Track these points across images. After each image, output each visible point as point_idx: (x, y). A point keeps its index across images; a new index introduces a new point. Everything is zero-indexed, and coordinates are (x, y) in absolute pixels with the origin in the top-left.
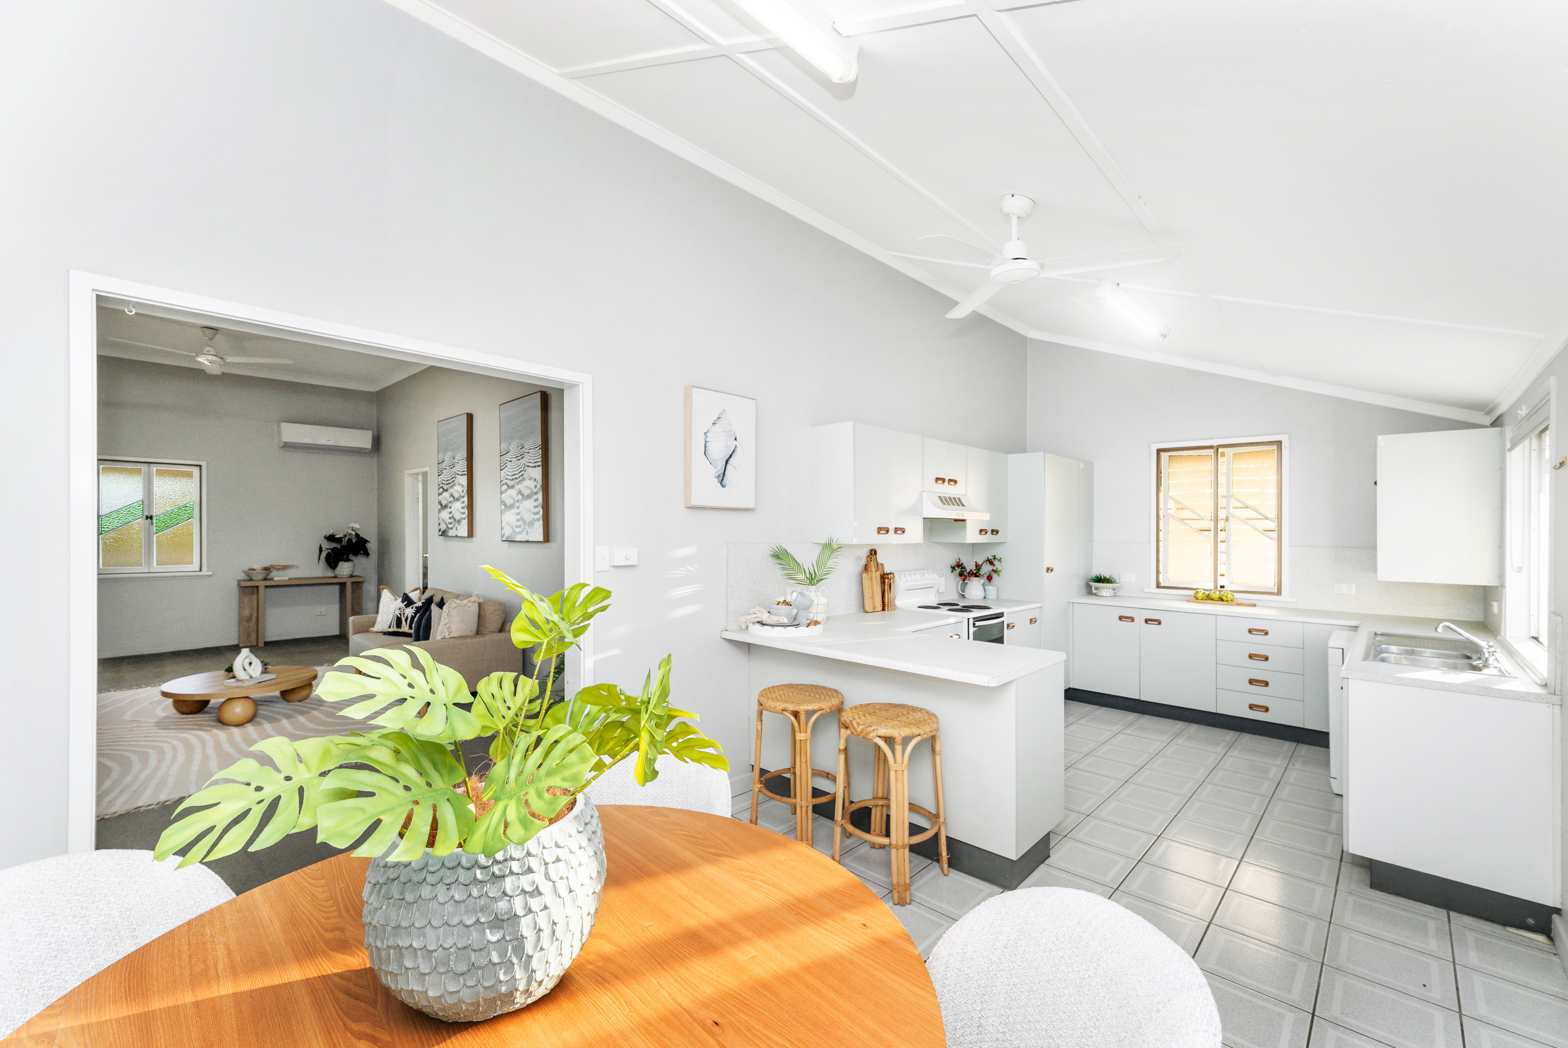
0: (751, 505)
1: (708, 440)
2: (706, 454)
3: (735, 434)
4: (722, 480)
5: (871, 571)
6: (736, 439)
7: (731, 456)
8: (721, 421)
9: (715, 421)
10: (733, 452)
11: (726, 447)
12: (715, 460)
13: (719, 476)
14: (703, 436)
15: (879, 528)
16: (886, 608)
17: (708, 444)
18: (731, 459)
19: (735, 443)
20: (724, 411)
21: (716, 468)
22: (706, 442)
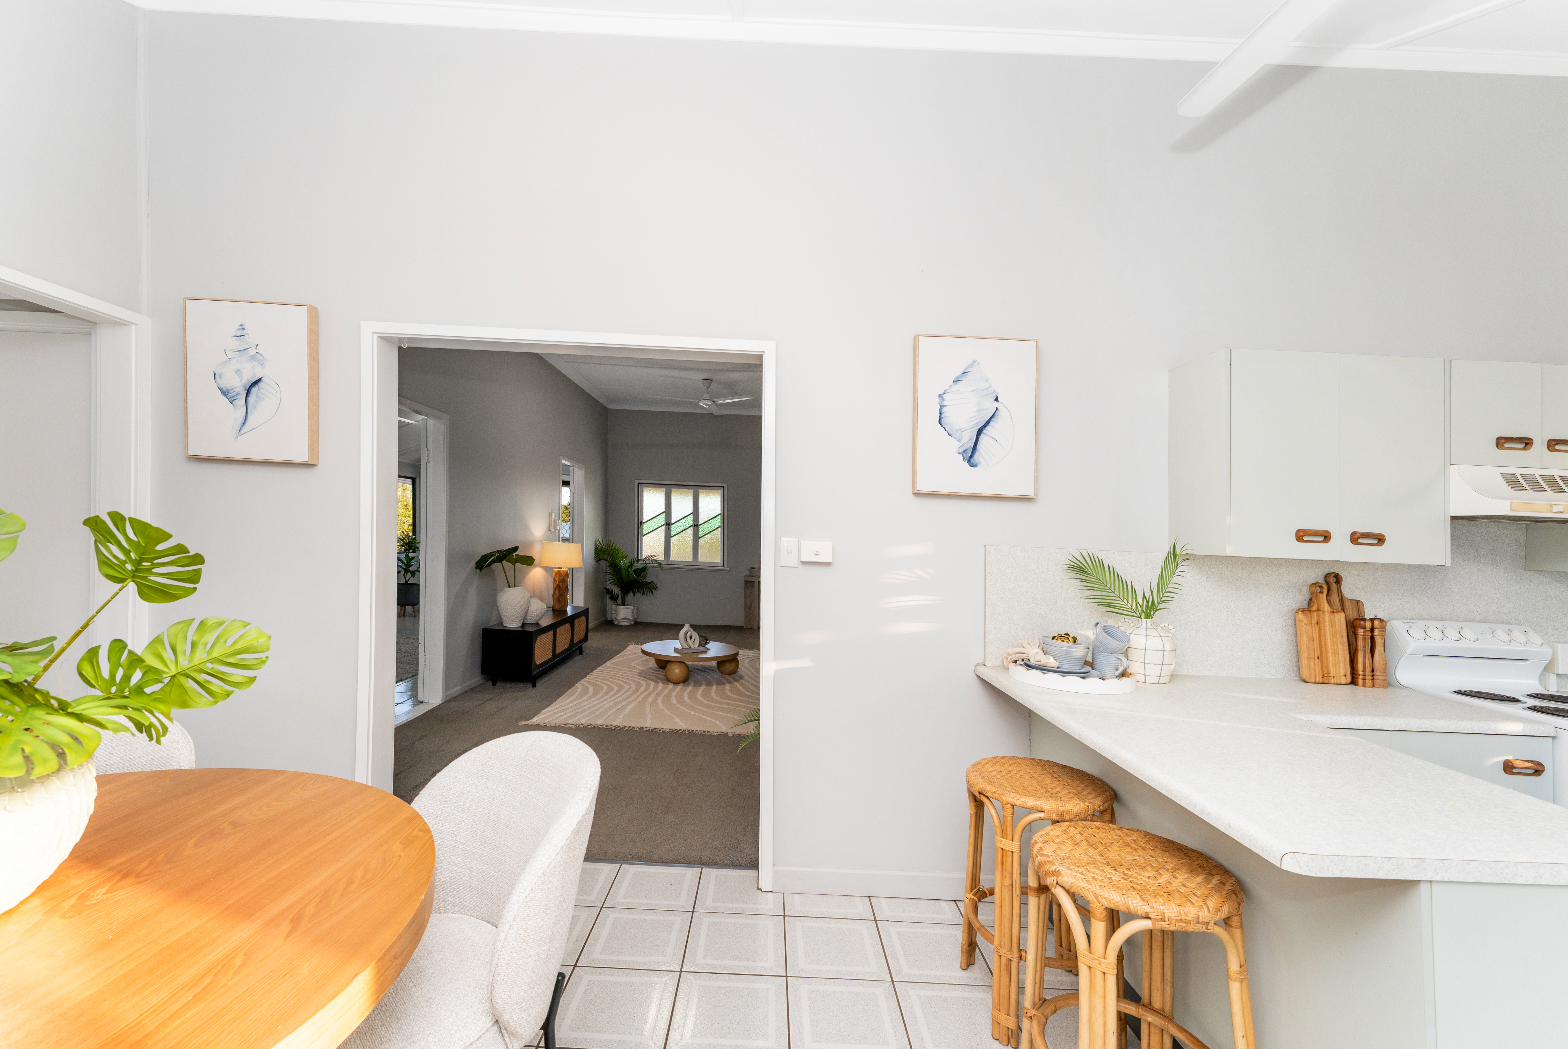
0: (1030, 492)
1: (945, 403)
2: (942, 422)
3: (994, 392)
4: (971, 457)
5: (1318, 610)
6: (996, 400)
7: (988, 423)
8: (969, 377)
9: (958, 377)
10: (991, 418)
11: (979, 411)
12: (957, 431)
13: (965, 451)
14: (937, 400)
15: (1298, 531)
16: (1360, 681)
17: (944, 410)
18: (988, 428)
19: (996, 404)
20: (974, 362)
21: (959, 441)
22: (942, 407)
